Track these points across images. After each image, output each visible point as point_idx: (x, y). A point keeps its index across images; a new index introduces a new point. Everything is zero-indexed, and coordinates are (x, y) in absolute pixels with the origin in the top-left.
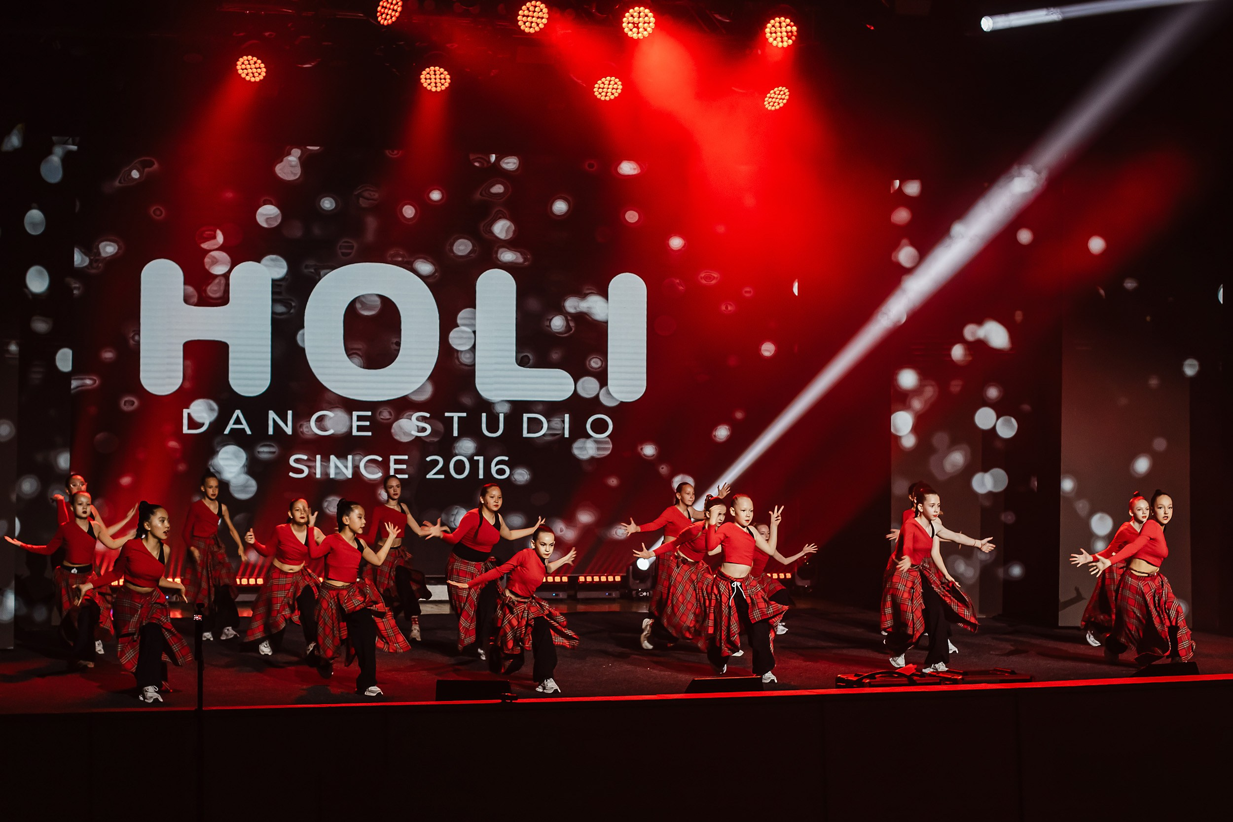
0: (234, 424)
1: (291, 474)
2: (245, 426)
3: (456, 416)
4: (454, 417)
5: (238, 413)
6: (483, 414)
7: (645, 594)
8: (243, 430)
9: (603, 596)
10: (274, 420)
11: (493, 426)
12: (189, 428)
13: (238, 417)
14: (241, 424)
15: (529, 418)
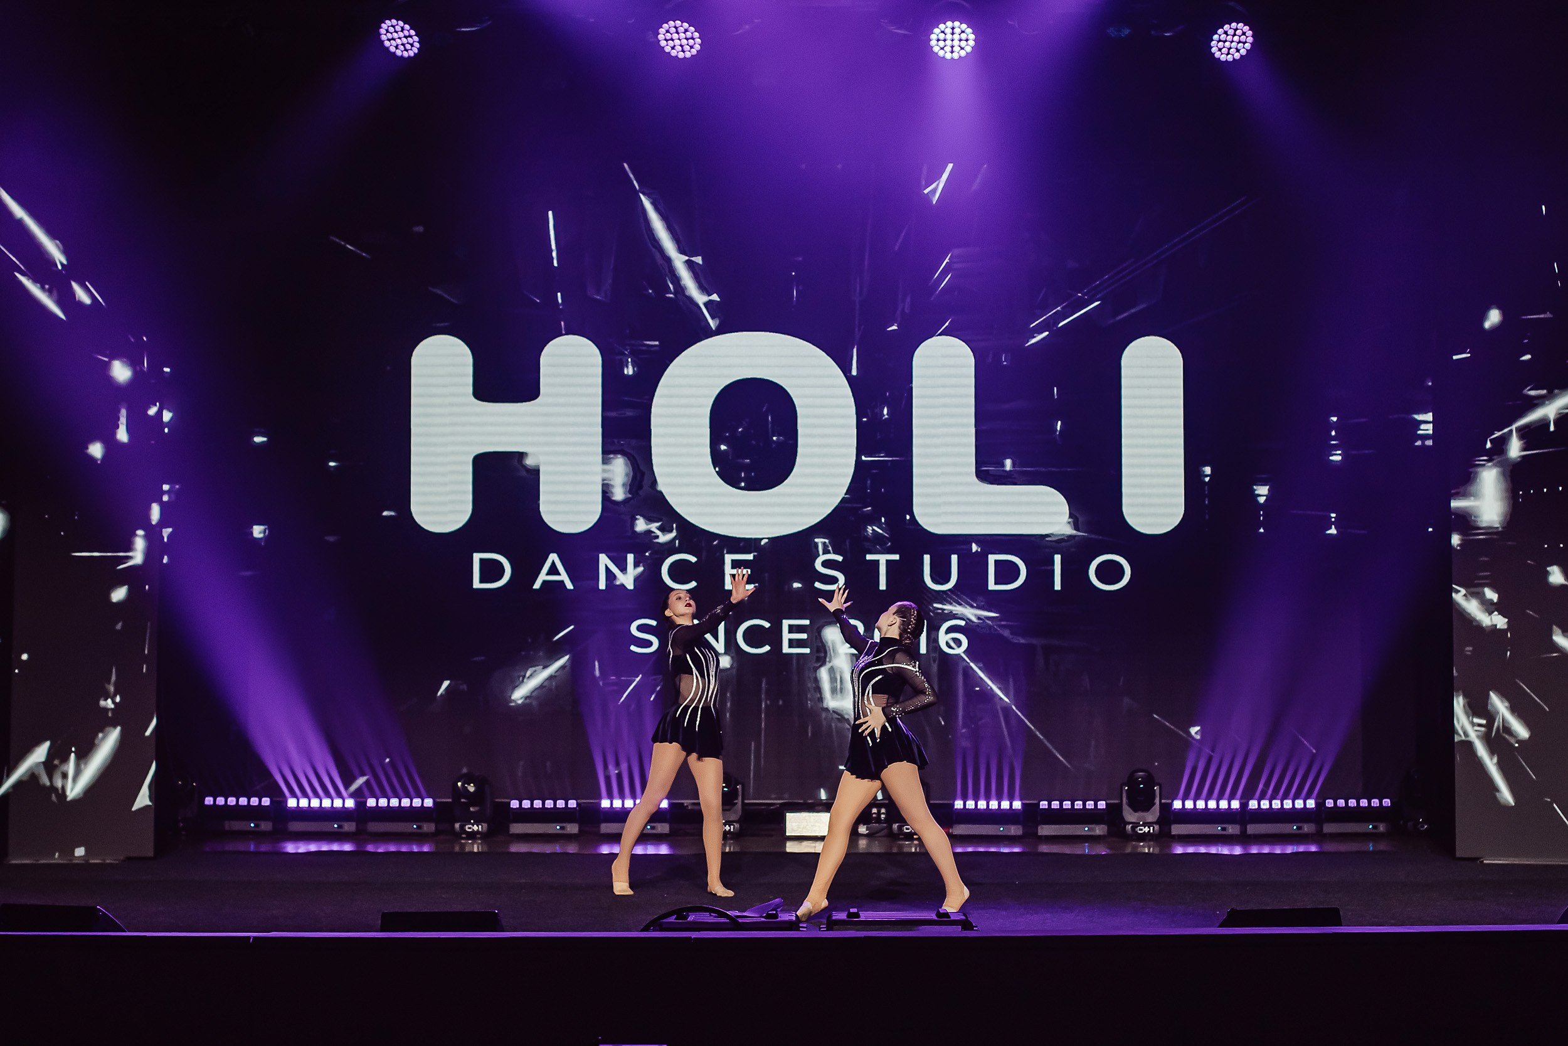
0: (548, 574)
1: (633, 648)
2: (564, 577)
3: (883, 559)
4: (880, 562)
5: (553, 557)
6: (925, 556)
7: (1146, 829)
8: (562, 582)
9: (1079, 833)
10: (607, 568)
11: (941, 575)
12: (482, 581)
13: (553, 564)
14: (559, 574)
15: (996, 561)
